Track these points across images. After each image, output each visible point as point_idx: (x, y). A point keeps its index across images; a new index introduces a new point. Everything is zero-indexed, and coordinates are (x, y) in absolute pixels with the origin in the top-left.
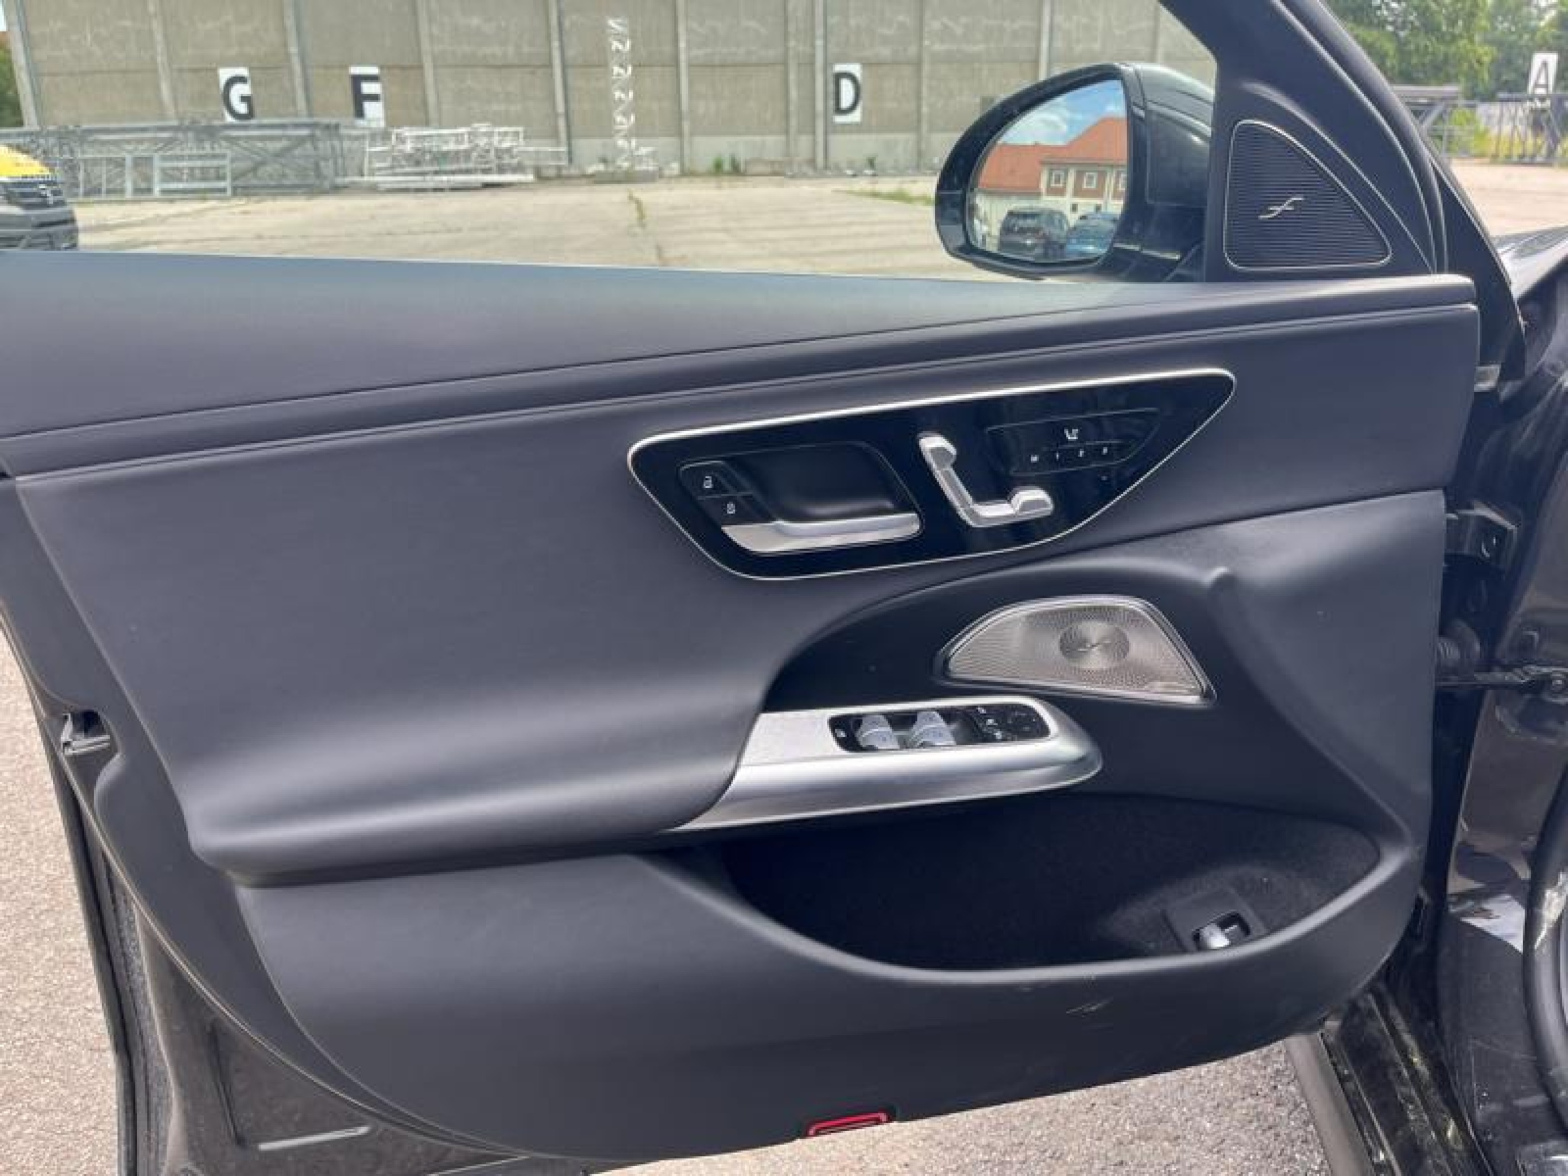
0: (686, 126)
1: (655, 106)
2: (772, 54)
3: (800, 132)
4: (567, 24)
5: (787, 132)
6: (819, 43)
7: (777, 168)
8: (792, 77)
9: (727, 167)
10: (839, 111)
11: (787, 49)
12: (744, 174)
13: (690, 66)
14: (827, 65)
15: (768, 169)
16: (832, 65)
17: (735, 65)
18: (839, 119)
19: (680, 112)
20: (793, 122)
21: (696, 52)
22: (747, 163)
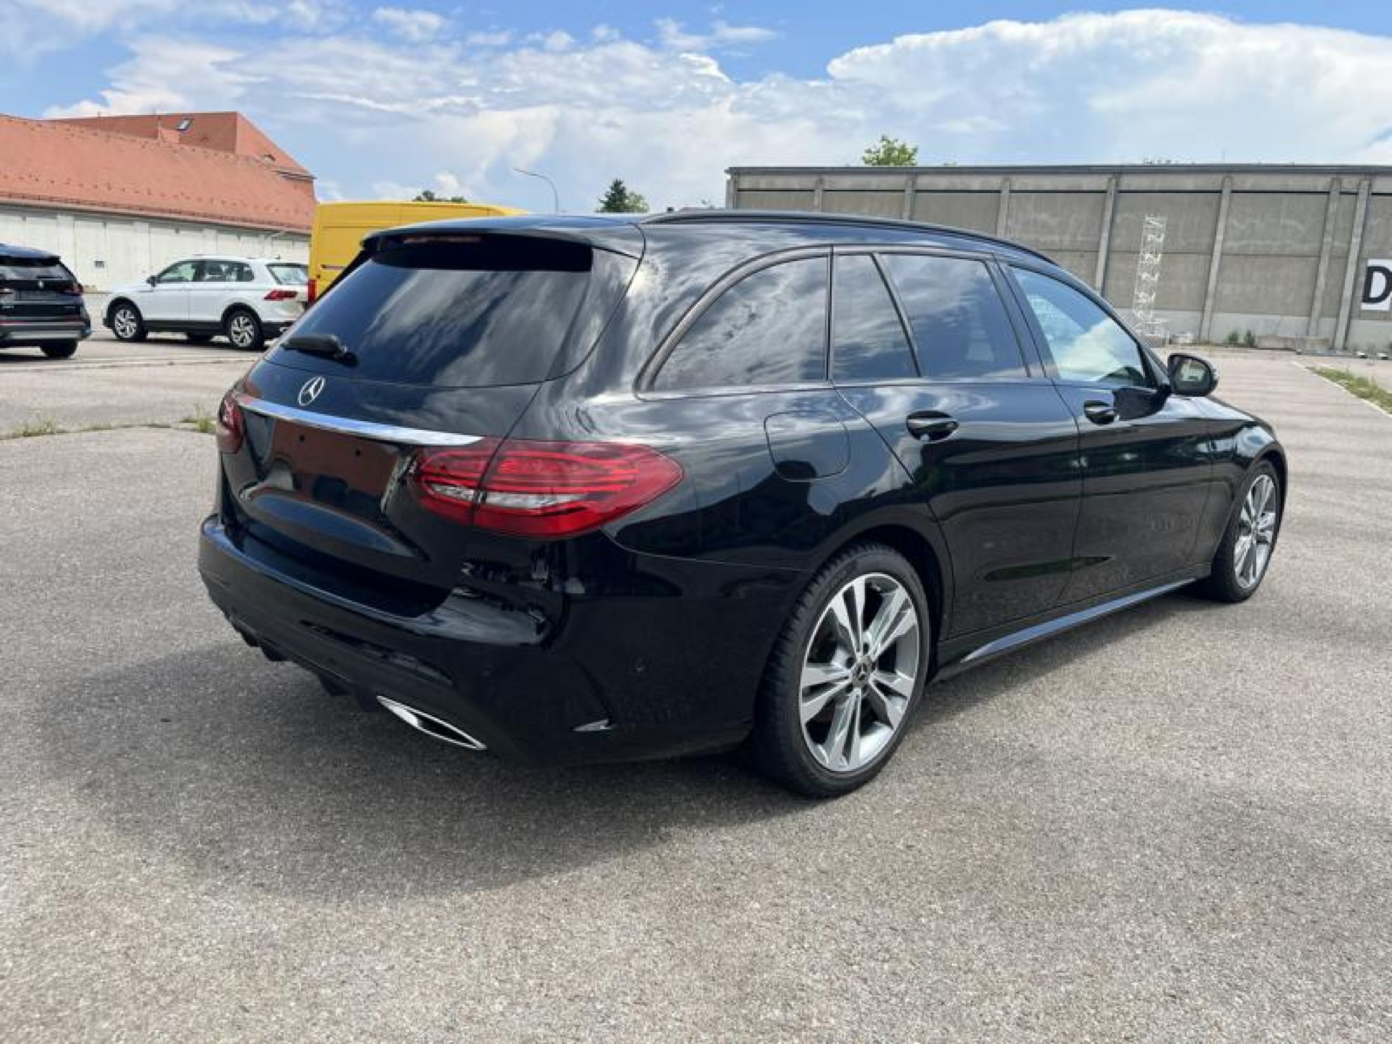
0: (1209, 303)
1: (1184, 286)
2: (1306, 248)
3: (1322, 314)
4: (1118, 219)
5: (1309, 315)
6: (1356, 241)
7: (1289, 345)
8: (1323, 268)
9: (1241, 340)
10: (1367, 299)
11: (1322, 243)
12: (1256, 347)
13: (1222, 254)
14: (1360, 259)
15: (1281, 346)
16: (1366, 260)
17: (1268, 255)
18: (1366, 306)
19: (1206, 291)
20: (1317, 306)
21: (1229, 244)
22: (1260, 338)
